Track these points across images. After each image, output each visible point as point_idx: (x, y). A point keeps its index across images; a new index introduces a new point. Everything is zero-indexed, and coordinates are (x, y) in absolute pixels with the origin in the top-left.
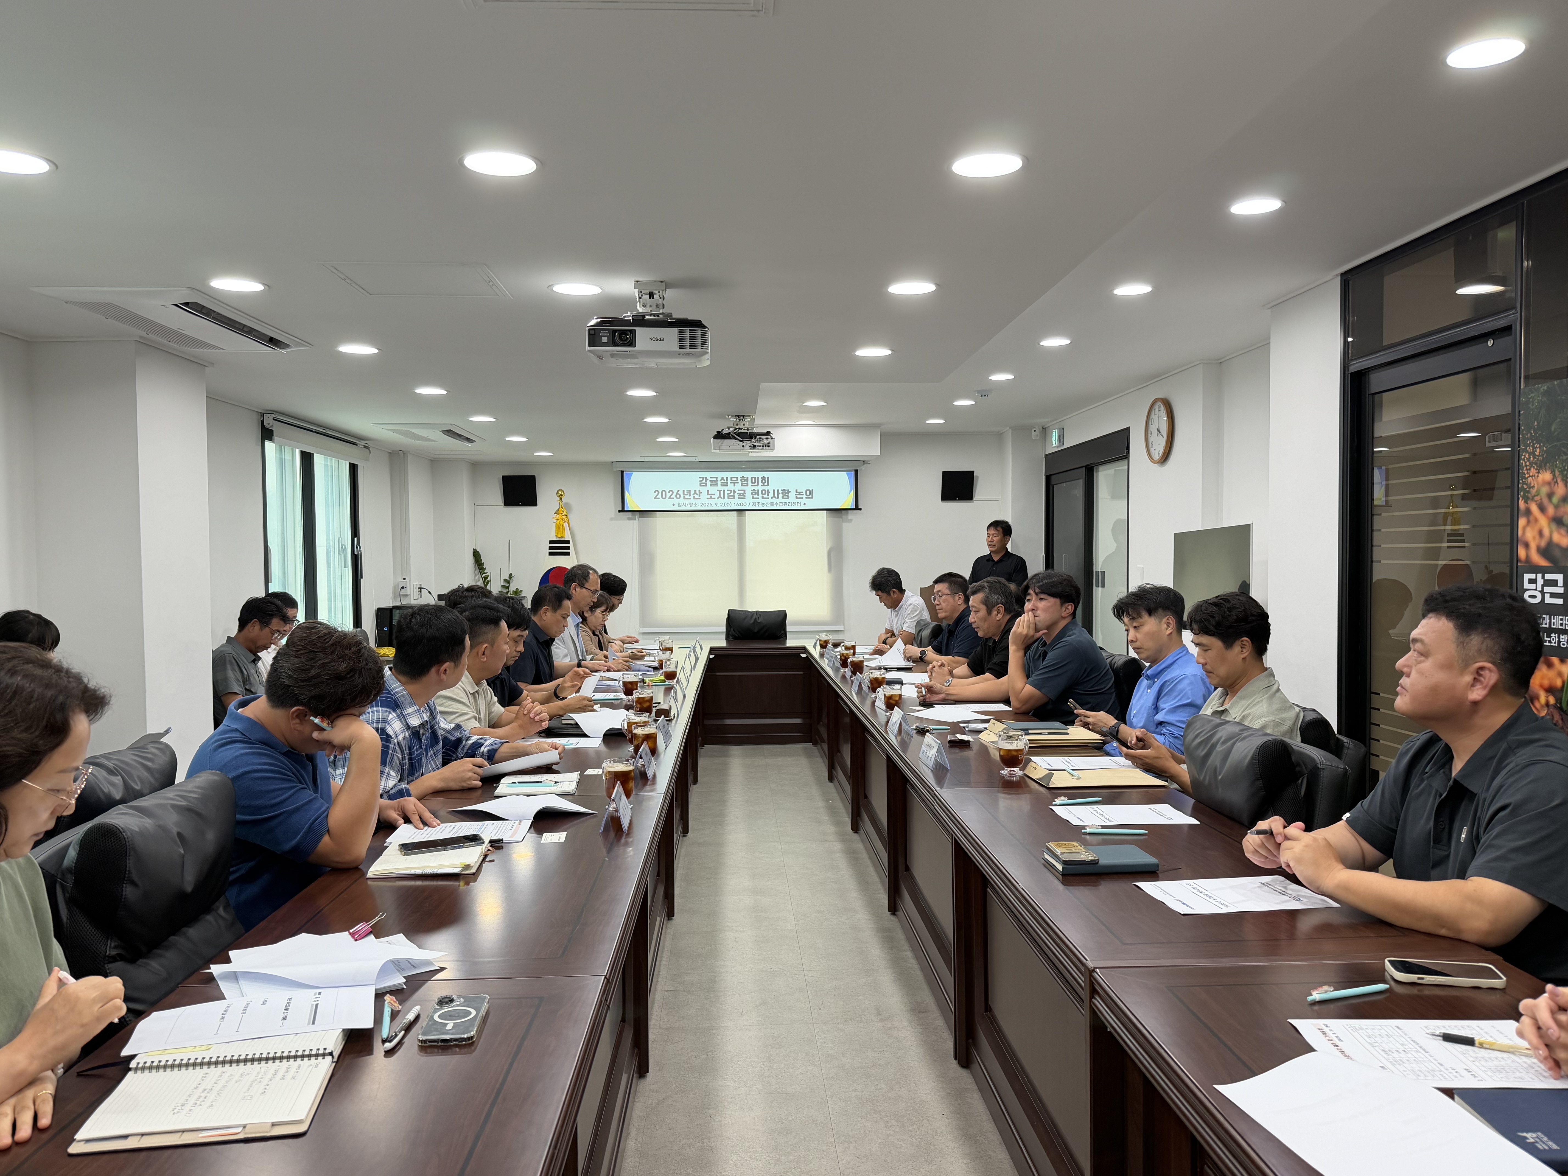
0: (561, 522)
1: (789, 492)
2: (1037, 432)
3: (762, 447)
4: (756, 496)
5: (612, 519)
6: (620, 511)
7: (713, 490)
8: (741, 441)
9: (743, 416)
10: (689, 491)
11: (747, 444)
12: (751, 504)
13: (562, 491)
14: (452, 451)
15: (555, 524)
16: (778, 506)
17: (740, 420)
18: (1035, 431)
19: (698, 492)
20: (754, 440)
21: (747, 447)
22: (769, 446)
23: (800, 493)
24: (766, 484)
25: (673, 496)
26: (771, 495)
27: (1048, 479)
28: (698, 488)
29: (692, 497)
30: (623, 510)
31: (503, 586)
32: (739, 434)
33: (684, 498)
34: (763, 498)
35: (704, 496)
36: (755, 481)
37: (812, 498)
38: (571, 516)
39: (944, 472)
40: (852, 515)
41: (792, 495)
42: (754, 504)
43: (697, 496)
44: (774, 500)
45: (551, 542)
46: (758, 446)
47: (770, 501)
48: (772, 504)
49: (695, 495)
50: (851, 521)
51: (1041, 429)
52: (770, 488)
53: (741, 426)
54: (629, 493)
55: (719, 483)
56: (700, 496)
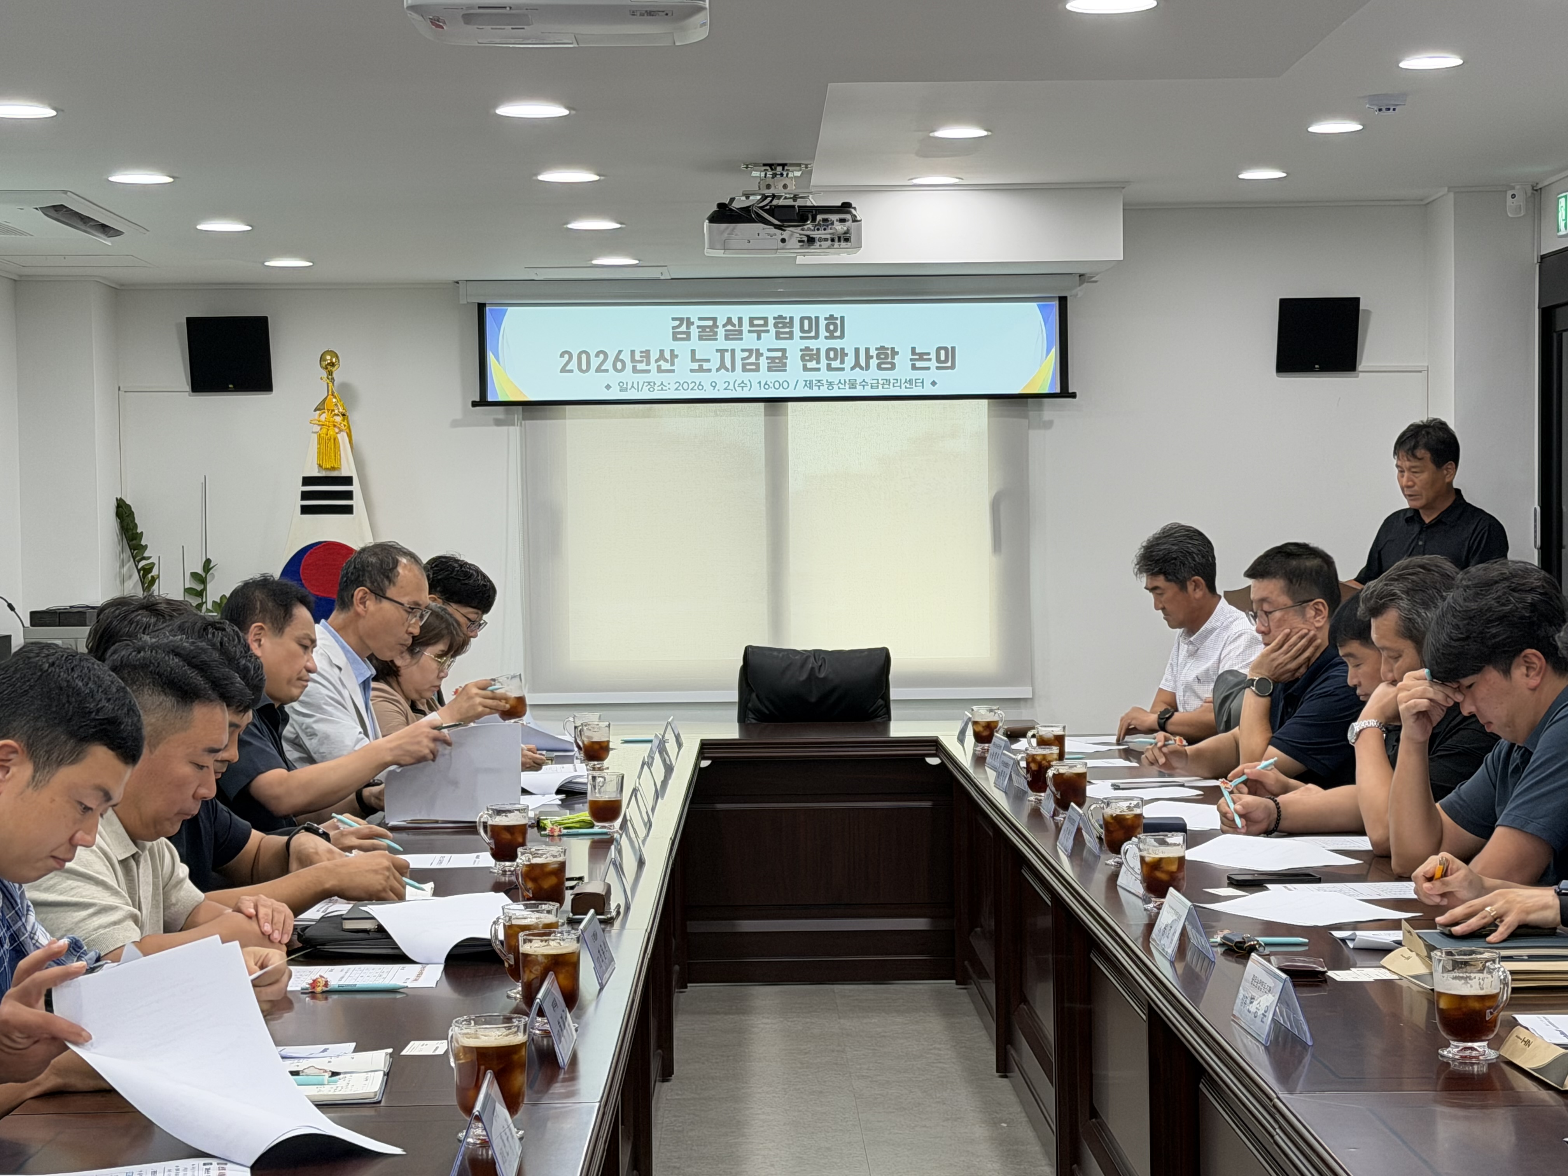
0: (331, 433)
1: (894, 353)
2: (1520, 200)
3: (829, 242)
4: (812, 365)
5: (455, 424)
6: (475, 404)
7: (707, 349)
8: (777, 227)
9: (783, 165)
10: (647, 354)
11: (793, 234)
12: (801, 384)
13: (334, 354)
14: (65, 257)
15: (315, 436)
16: (868, 388)
17: (774, 175)
18: (1513, 196)
19: (667, 355)
20: (809, 225)
21: (793, 242)
22: (847, 240)
23: (922, 357)
24: (838, 334)
25: (608, 365)
26: (850, 360)
27: (1547, 316)
28: (669, 344)
29: (653, 366)
30: (482, 402)
31: (188, 591)
32: (773, 211)
33: (635, 370)
34: (829, 368)
35: (684, 363)
36: (810, 327)
37: (953, 367)
38: (356, 417)
39: (1284, 303)
40: (1051, 410)
41: (903, 360)
42: (809, 384)
43: (665, 366)
44: (858, 375)
45: (307, 481)
46: (820, 240)
47: (848, 375)
48: (853, 386)
49: (662, 363)
50: (1049, 425)
51: (1530, 191)
52: (847, 344)
53: (777, 189)
54: (498, 360)
55: (721, 332)
56: (673, 364)
